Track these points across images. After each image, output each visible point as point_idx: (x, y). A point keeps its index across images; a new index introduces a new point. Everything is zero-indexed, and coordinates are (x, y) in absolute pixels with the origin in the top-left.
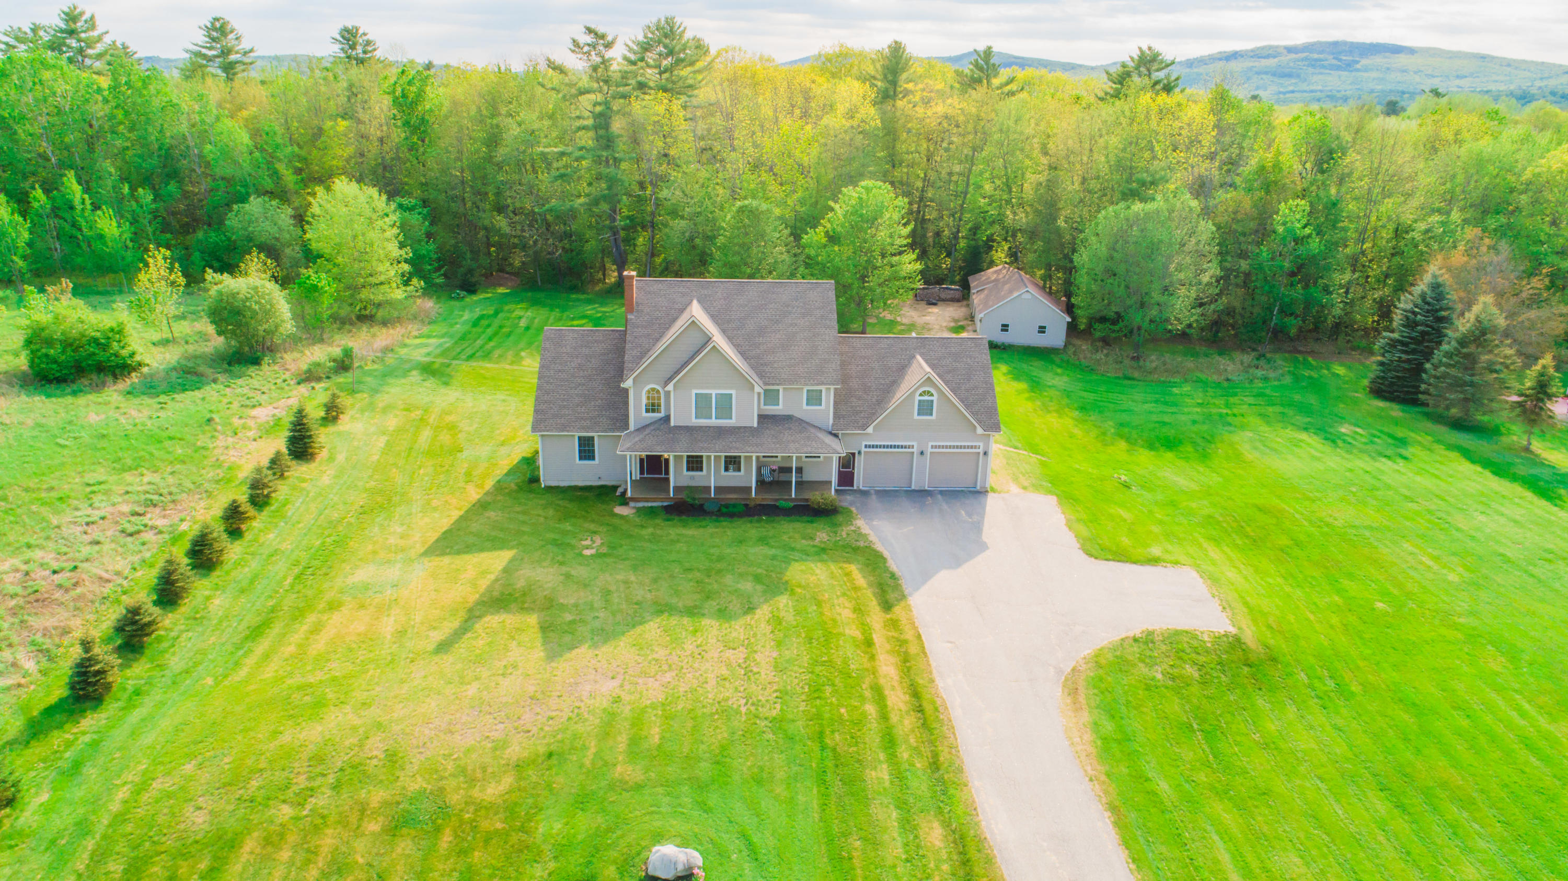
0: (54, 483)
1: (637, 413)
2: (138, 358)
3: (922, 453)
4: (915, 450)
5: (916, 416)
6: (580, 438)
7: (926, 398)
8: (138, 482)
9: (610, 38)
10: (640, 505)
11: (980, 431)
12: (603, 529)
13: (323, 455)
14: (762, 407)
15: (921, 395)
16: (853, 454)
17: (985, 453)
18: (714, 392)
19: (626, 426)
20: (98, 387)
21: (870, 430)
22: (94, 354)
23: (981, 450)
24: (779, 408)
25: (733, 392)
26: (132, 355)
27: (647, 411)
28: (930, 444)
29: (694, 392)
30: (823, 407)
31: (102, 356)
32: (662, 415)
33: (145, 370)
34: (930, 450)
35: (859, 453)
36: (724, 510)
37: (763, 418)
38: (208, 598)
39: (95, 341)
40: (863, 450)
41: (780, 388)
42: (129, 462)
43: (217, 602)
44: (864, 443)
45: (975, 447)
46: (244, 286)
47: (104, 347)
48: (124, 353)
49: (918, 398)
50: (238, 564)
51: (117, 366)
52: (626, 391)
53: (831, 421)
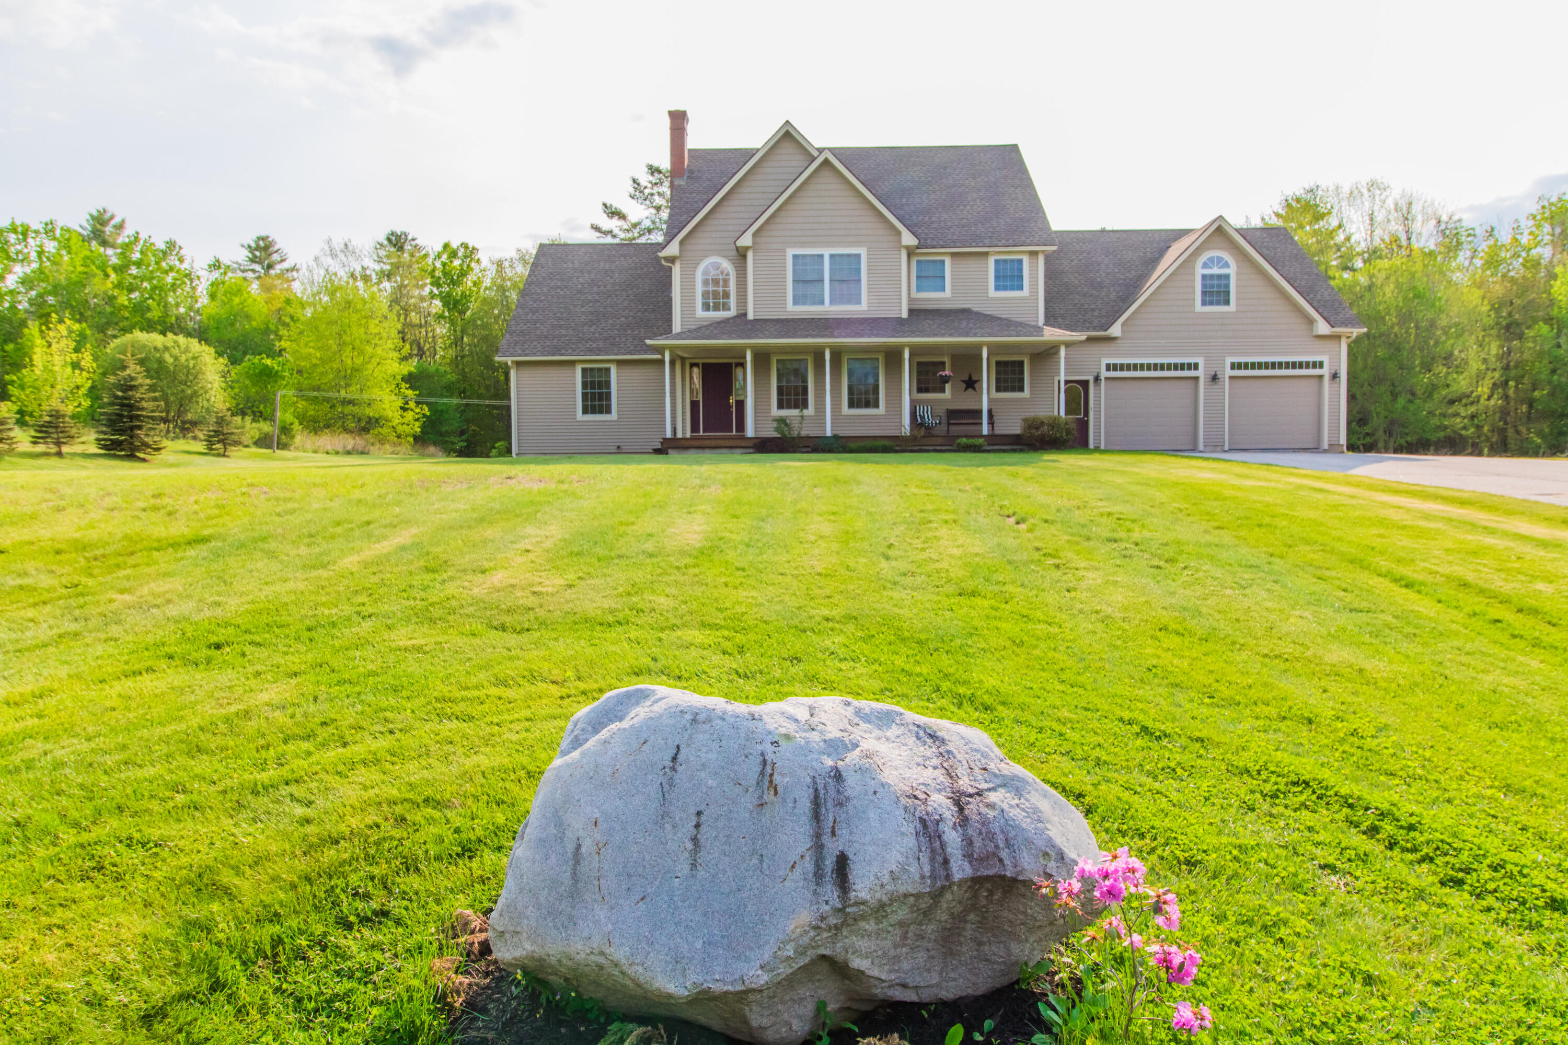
1: (687, 313)
3: (1215, 378)
4: (1200, 373)
5: (1198, 308)
6: (584, 371)
7: (1215, 271)
11: (1323, 328)
14: (915, 294)
15: (1205, 266)
16: (1085, 384)
17: (1334, 377)
18: (826, 252)
21: (1116, 330)
23: (1326, 371)
24: (946, 295)
25: (862, 251)
27: (706, 307)
28: (1229, 360)
29: (791, 252)
30: (1026, 292)
32: (732, 313)
34: (1229, 372)
35: (1097, 379)
40: (1104, 374)
41: (947, 256)
44: (1104, 361)
49: (1199, 271)
53: (1041, 317)
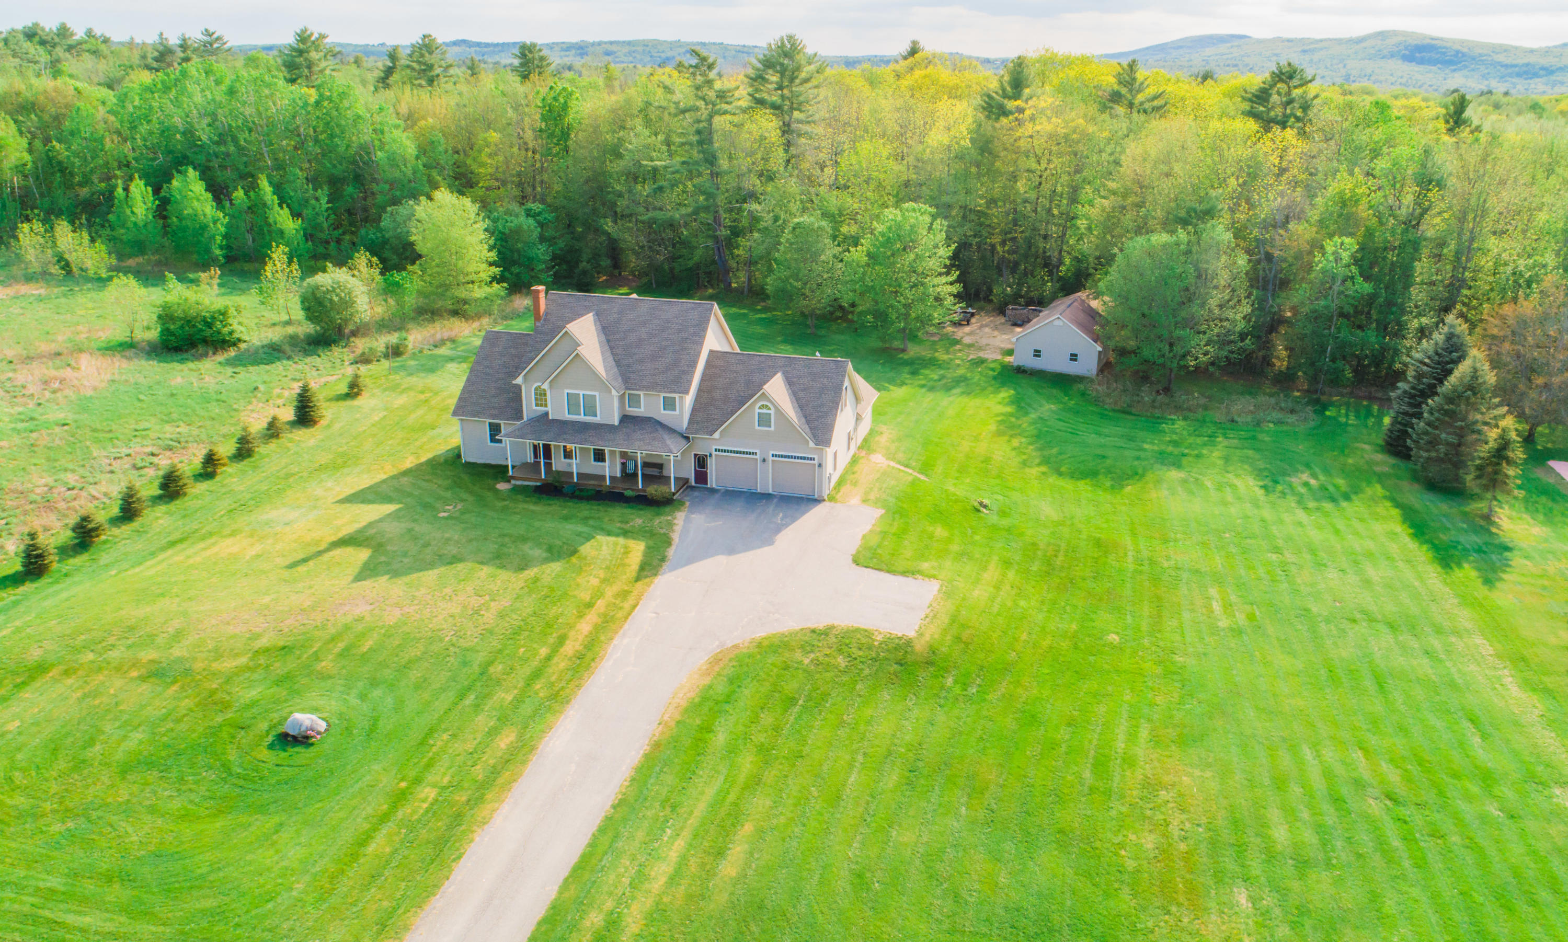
0: (114, 427)
1: (530, 408)
2: (236, 335)
3: (764, 460)
4: (758, 457)
5: (757, 427)
6: (490, 424)
7: (764, 411)
8: (169, 431)
9: (710, 60)
10: (519, 483)
11: (811, 444)
12: (470, 498)
13: (323, 422)
14: (627, 408)
15: (760, 408)
16: (706, 456)
17: (820, 465)
18: (581, 393)
19: (521, 418)
20: (199, 357)
21: (717, 435)
22: (201, 330)
23: (816, 462)
24: (641, 410)
25: (597, 394)
26: (231, 333)
27: (535, 405)
28: (771, 452)
29: (566, 391)
30: (677, 412)
31: (208, 333)
32: (548, 409)
33: (243, 346)
34: (771, 458)
35: (711, 455)
36: (577, 493)
37: (626, 419)
38: (157, 518)
39: (204, 320)
40: (714, 453)
41: (641, 393)
42: (175, 416)
43: (161, 522)
44: (714, 447)
45: (811, 459)
46: (330, 281)
47: (209, 325)
48: (225, 330)
49: (757, 411)
50: (196, 497)
51: (218, 341)
52: (519, 387)
53: (685, 424)
